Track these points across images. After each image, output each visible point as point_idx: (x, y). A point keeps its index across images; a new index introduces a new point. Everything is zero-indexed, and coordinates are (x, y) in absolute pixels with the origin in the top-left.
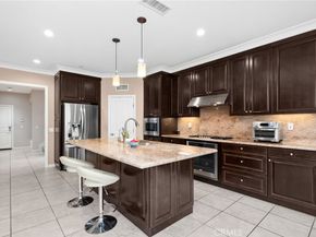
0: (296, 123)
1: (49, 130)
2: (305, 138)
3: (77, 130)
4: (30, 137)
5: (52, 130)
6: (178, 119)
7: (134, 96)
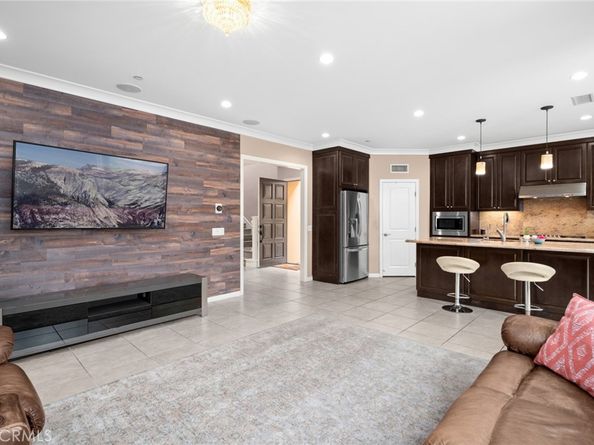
6: (481, 213)
7: (417, 181)
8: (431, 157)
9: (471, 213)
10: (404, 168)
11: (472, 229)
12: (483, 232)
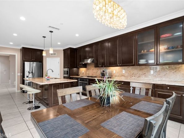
0: (116, 71)
1: (18, 74)
2: (118, 76)
3: (31, 74)
4: (9, 79)
5: (19, 74)
6: (79, 69)
7: (59, 58)
10: (55, 54)
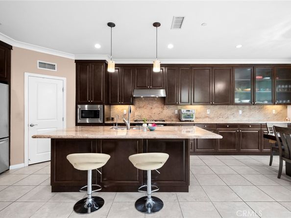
6: (112, 106)
7: (65, 79)
8: (77, 62)
9: (106, 107)
10: (53, 67)
11: (106, 117)
12: (113, 119)
